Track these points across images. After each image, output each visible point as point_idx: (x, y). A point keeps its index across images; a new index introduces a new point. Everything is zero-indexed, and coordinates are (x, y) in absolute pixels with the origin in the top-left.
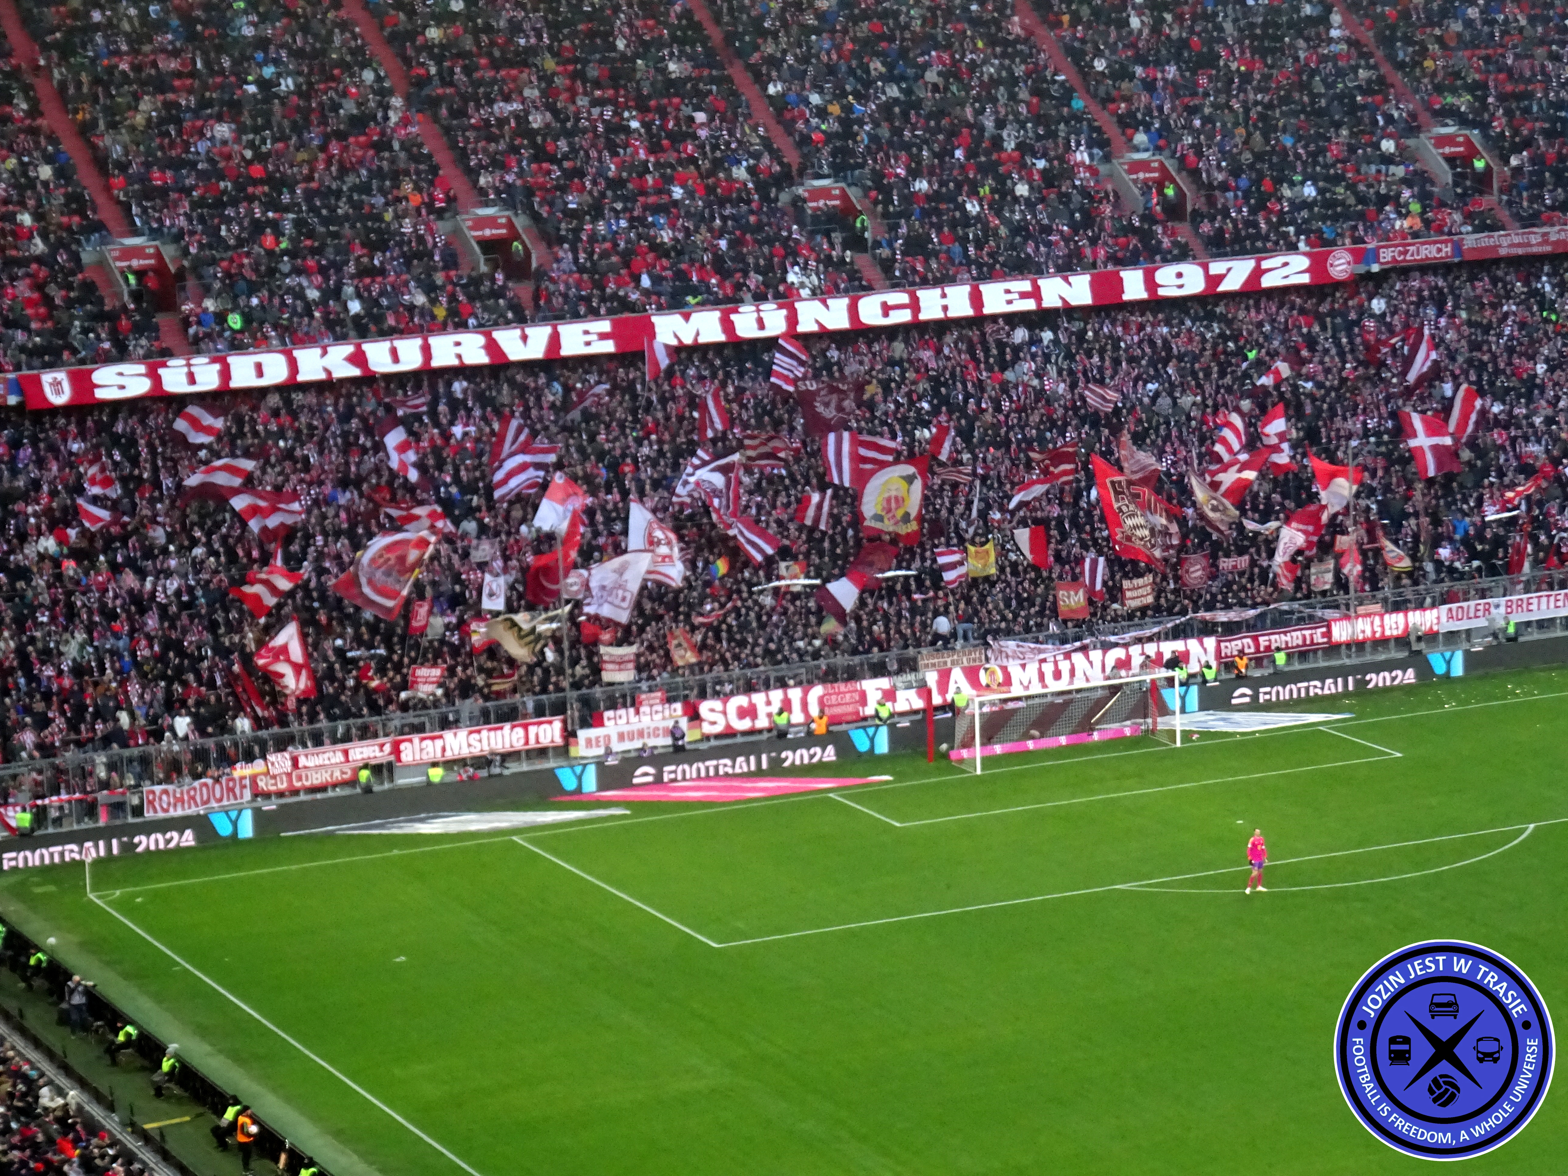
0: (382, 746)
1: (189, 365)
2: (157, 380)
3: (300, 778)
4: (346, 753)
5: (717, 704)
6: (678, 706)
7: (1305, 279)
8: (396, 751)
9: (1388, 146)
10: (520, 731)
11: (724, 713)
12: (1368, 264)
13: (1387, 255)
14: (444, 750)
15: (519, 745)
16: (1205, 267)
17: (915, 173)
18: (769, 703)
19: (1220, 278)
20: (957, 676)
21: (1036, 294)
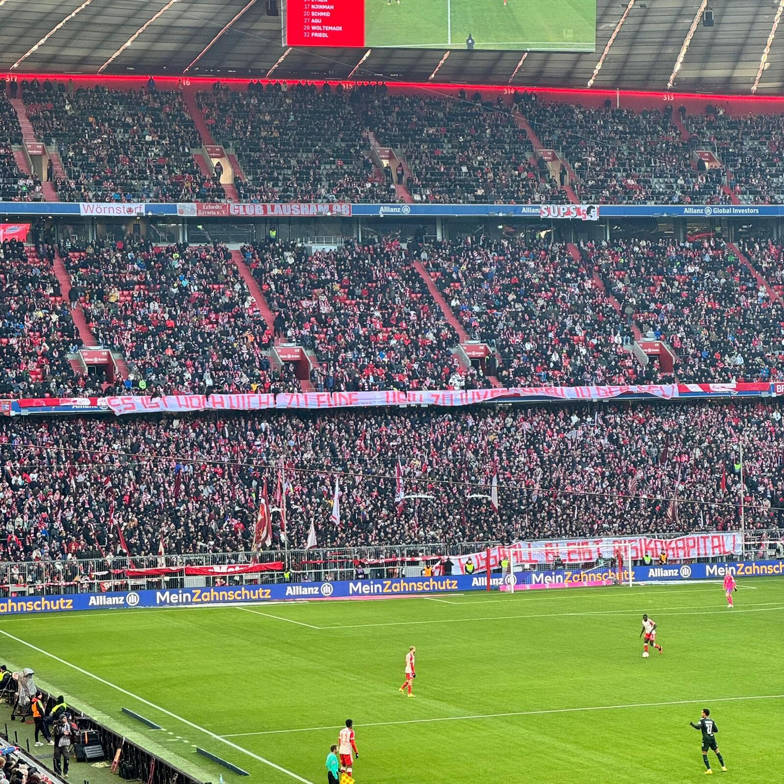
12: (770, 393)
13: (780, 389)
16: (680, 386)
17: (525, 341)
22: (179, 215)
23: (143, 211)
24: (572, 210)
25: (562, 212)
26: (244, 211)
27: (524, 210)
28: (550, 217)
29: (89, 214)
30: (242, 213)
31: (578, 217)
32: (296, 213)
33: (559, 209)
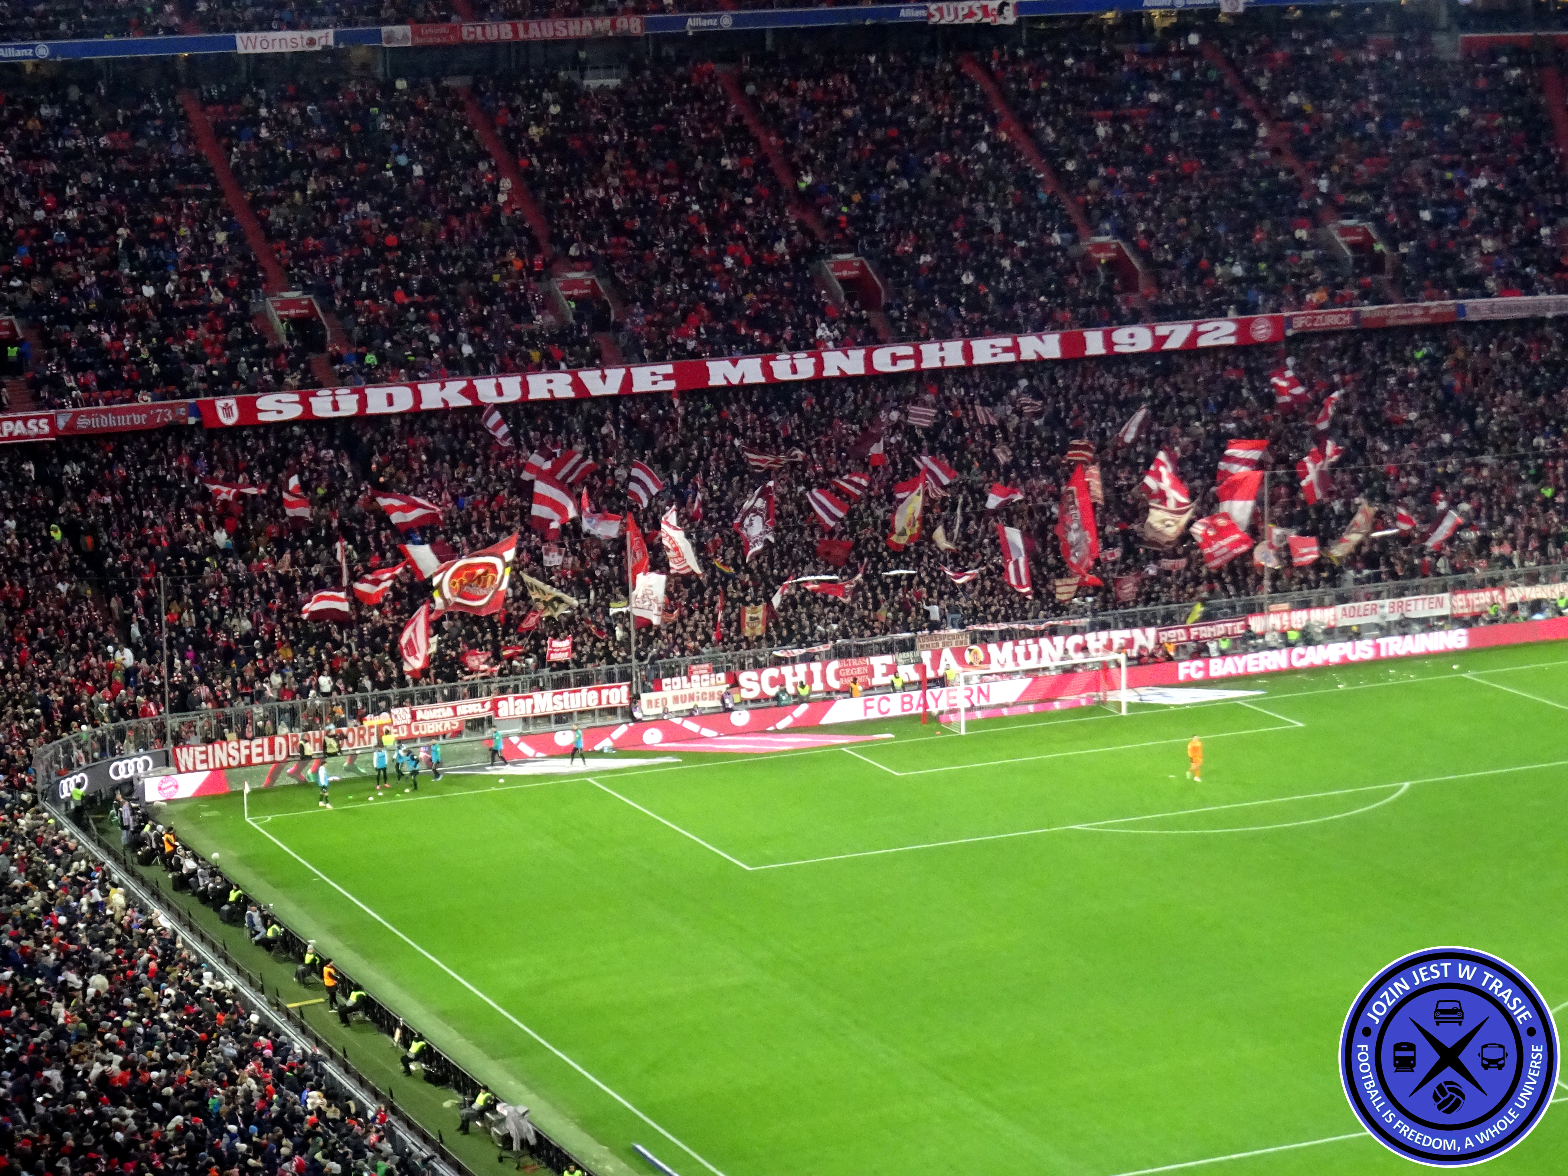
0: (483, 703)
1: (334, 395)
2: (307, 407)
3: (417, 729)
4: (454, 709)
5: (753, 675)
6: (722, 676)
7: (1232, 340)
8: (495, 708)
9: (1301, 234)
10: (595, 694)
11: (759, 682)
12: (1284, 329)
13: (1299, 323)
14: (533, 707)
15: (593, 705)
16: (1153, 329)
17: (920, 250)
18: (795, 674)
19: (1165, 338)
20: (947, 655)
21: (1015, 348)
22: (385, 45)
23: (331, 42)
24: (975, 10)
25: (961, 14)
26: (484, 34)
27: (903, 13)
28: (943, 22)
29: (250, 50)
30: (480, 37)
31: (986, 20)
32: (563, 34)
33: (956, 9)
